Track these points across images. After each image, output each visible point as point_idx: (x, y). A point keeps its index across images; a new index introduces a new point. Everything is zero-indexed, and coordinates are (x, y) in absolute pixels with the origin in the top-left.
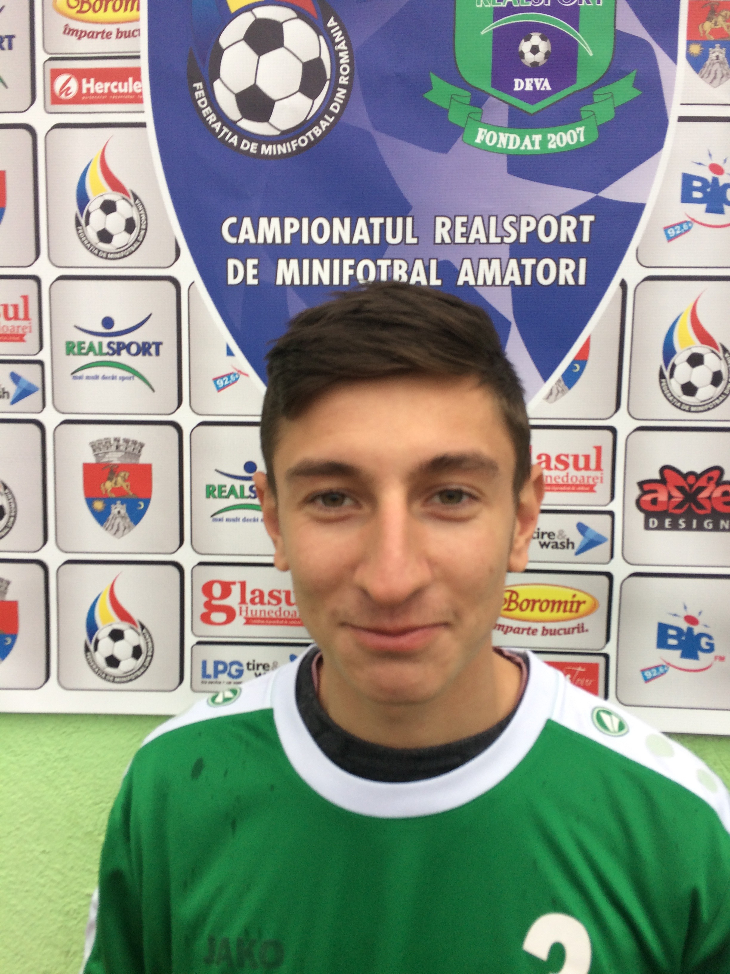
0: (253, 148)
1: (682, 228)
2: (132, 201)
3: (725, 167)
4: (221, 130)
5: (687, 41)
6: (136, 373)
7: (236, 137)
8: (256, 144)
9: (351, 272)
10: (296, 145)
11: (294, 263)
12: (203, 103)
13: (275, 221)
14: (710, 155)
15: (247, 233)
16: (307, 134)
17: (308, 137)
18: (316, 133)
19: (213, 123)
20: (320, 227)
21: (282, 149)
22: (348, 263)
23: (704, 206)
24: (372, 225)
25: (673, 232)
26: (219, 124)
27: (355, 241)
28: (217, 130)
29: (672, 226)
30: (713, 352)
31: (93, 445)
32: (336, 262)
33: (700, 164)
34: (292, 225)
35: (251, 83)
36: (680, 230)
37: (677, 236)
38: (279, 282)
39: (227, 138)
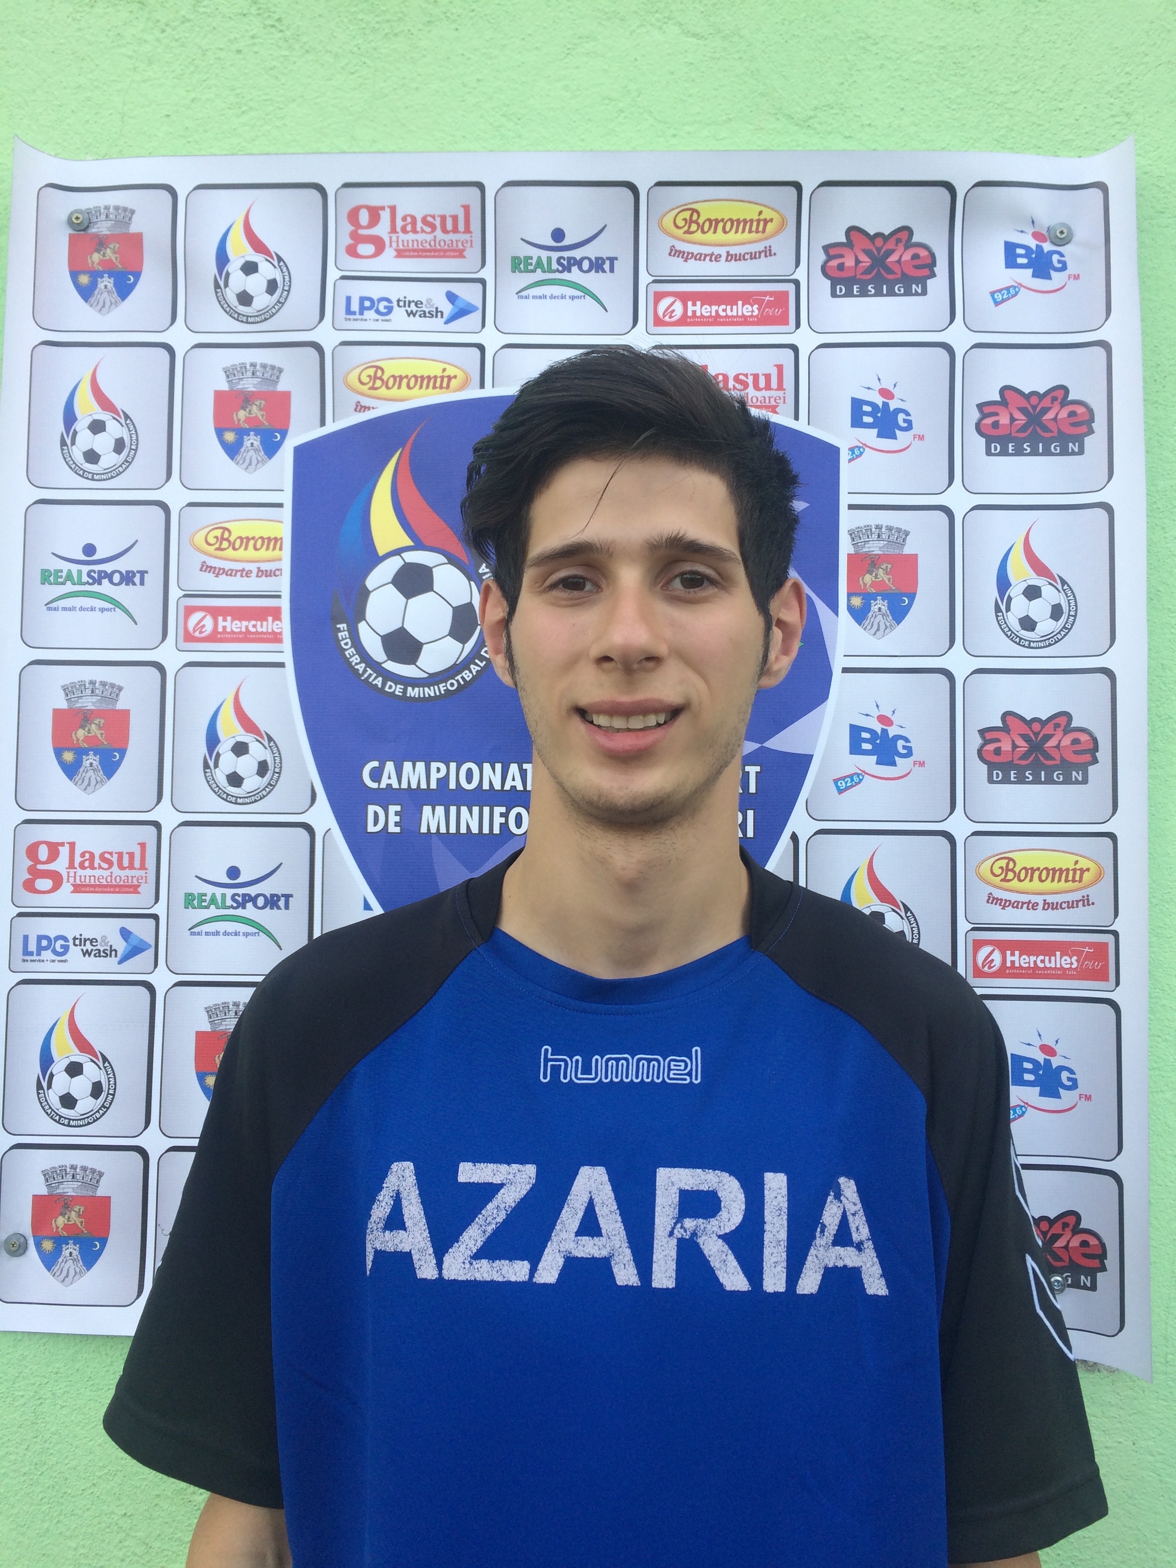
0: (398, 690)
1: (852, 780)
2: (266, 743)
3: (893, 718)
4: (365, 671)
5: (848, 593)
6: (262, 929)
7: (380, 679)
8: (402, 687)
9: (503, 820)
10: (445, 688)
11: (440, 810)
12: (346, 644)
13: (421, 766)
14: (877, 706)
15: (389, 778)
16: (456, 678)
17: (458, 681)
18: (465, 676)
19: (357, 664)
20: (469, 773)
21: (430, 692)
22: (499, 810)
23: (874, 758)
24: (526, 770)
25: (844, 784)
26: (363, 665)
27: (507, 787)
28: (361, 672)
29: (843, 778)
30: (894, 910)
31: (208, 1010)
32: (486, 810)
33: (867, 715)
34: (438, 770)
35: (400, 625)
36: (851, 782)
37: (847, 788)
38: (424, 830)
39: (370, 680)
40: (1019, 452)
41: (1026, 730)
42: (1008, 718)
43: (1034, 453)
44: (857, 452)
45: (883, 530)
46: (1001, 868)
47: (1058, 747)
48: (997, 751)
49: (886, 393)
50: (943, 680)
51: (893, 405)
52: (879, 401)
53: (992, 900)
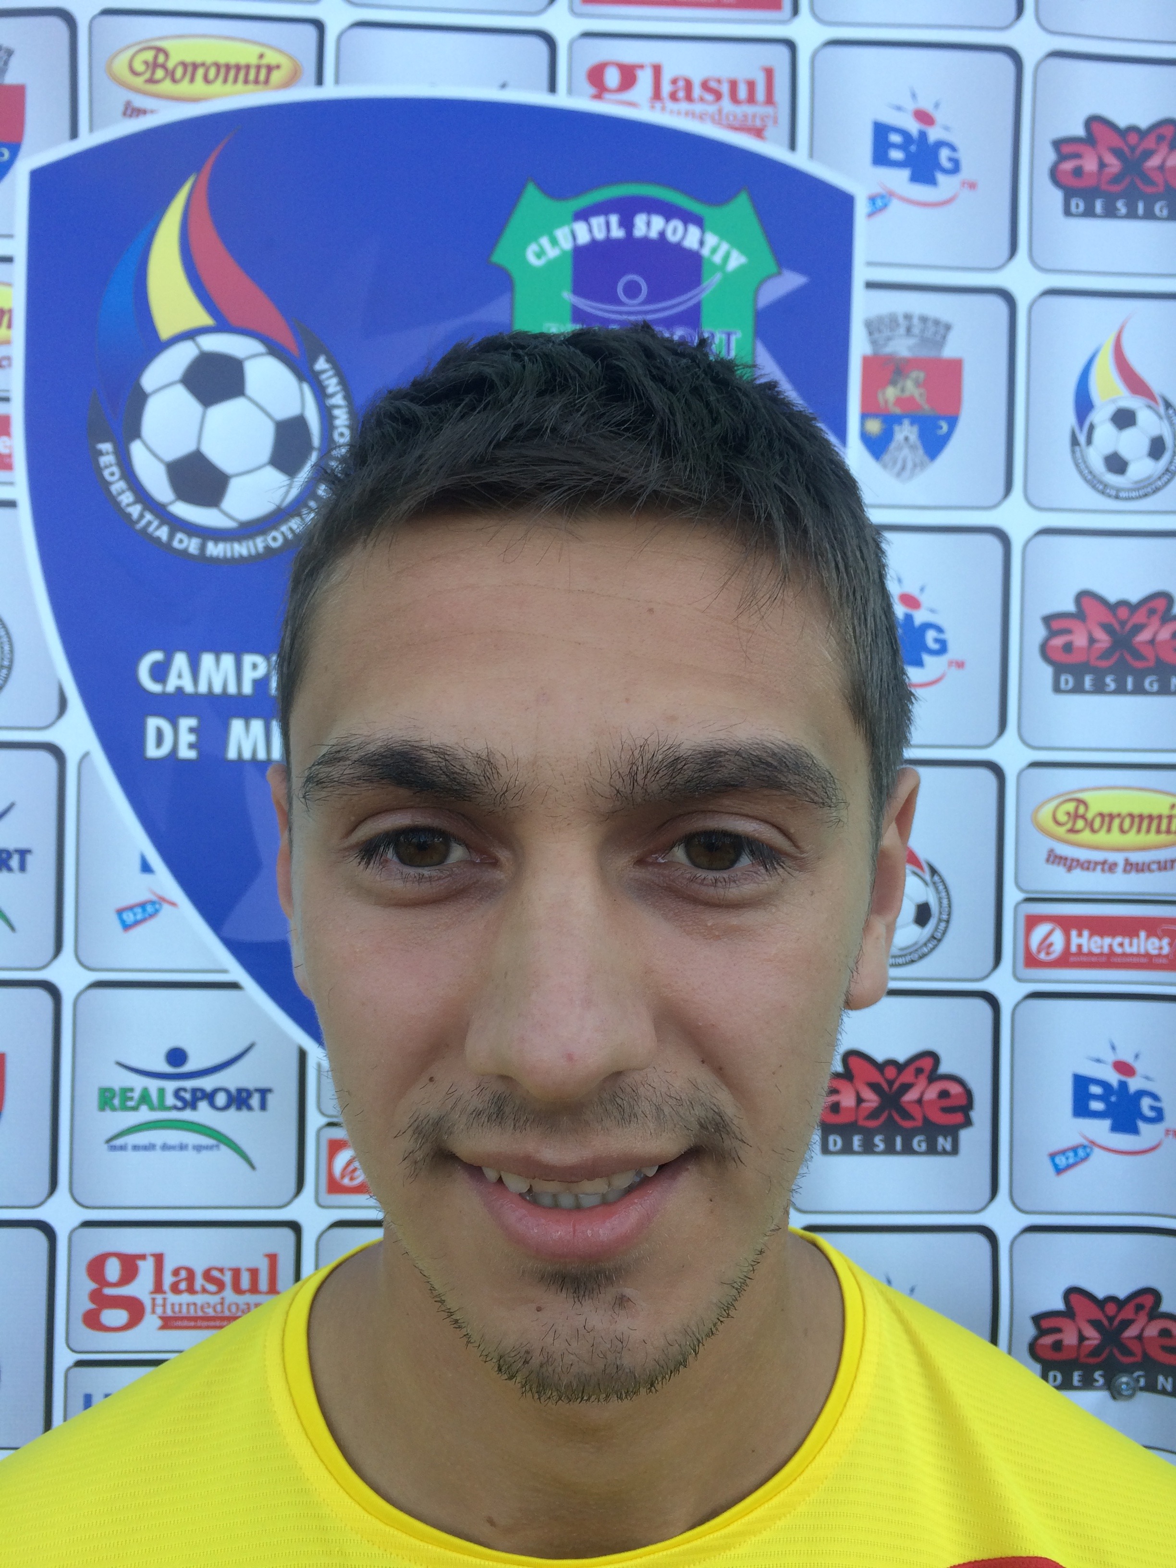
0: (192, 545)
3: (922, 598)
4: (141, 516)
5: (861, 414)
7: (165, 528)
8: (199, 542)
10: (264, 544)
11: (257, 725)
12: (112, 474)
13: (228, 659)
14: (899, 581)
15: (180, 676)
16: (281, 529)
17: (283, 534)
18: (295, 527)
19: (128, 505)
21: (241, 549)
26: (138, 507)
28: (135, 518)
30: (916, 874)
34: (255, 666)
35: (194, 448)
38: (232, 754)
39: (151, 529)
40: (1110, 213)
41: (1108, 619)
42: (1085, 601)
43: (1132, 215)
44: (879, 203)
45: (916, 321)
46: (1068, 814)
47: (1152, 642)
48: (1068, 647)
49: (923, 117)
50: (994, 544)
51: (934, 134)
52: (913, 127)
53: (1054, 858)
